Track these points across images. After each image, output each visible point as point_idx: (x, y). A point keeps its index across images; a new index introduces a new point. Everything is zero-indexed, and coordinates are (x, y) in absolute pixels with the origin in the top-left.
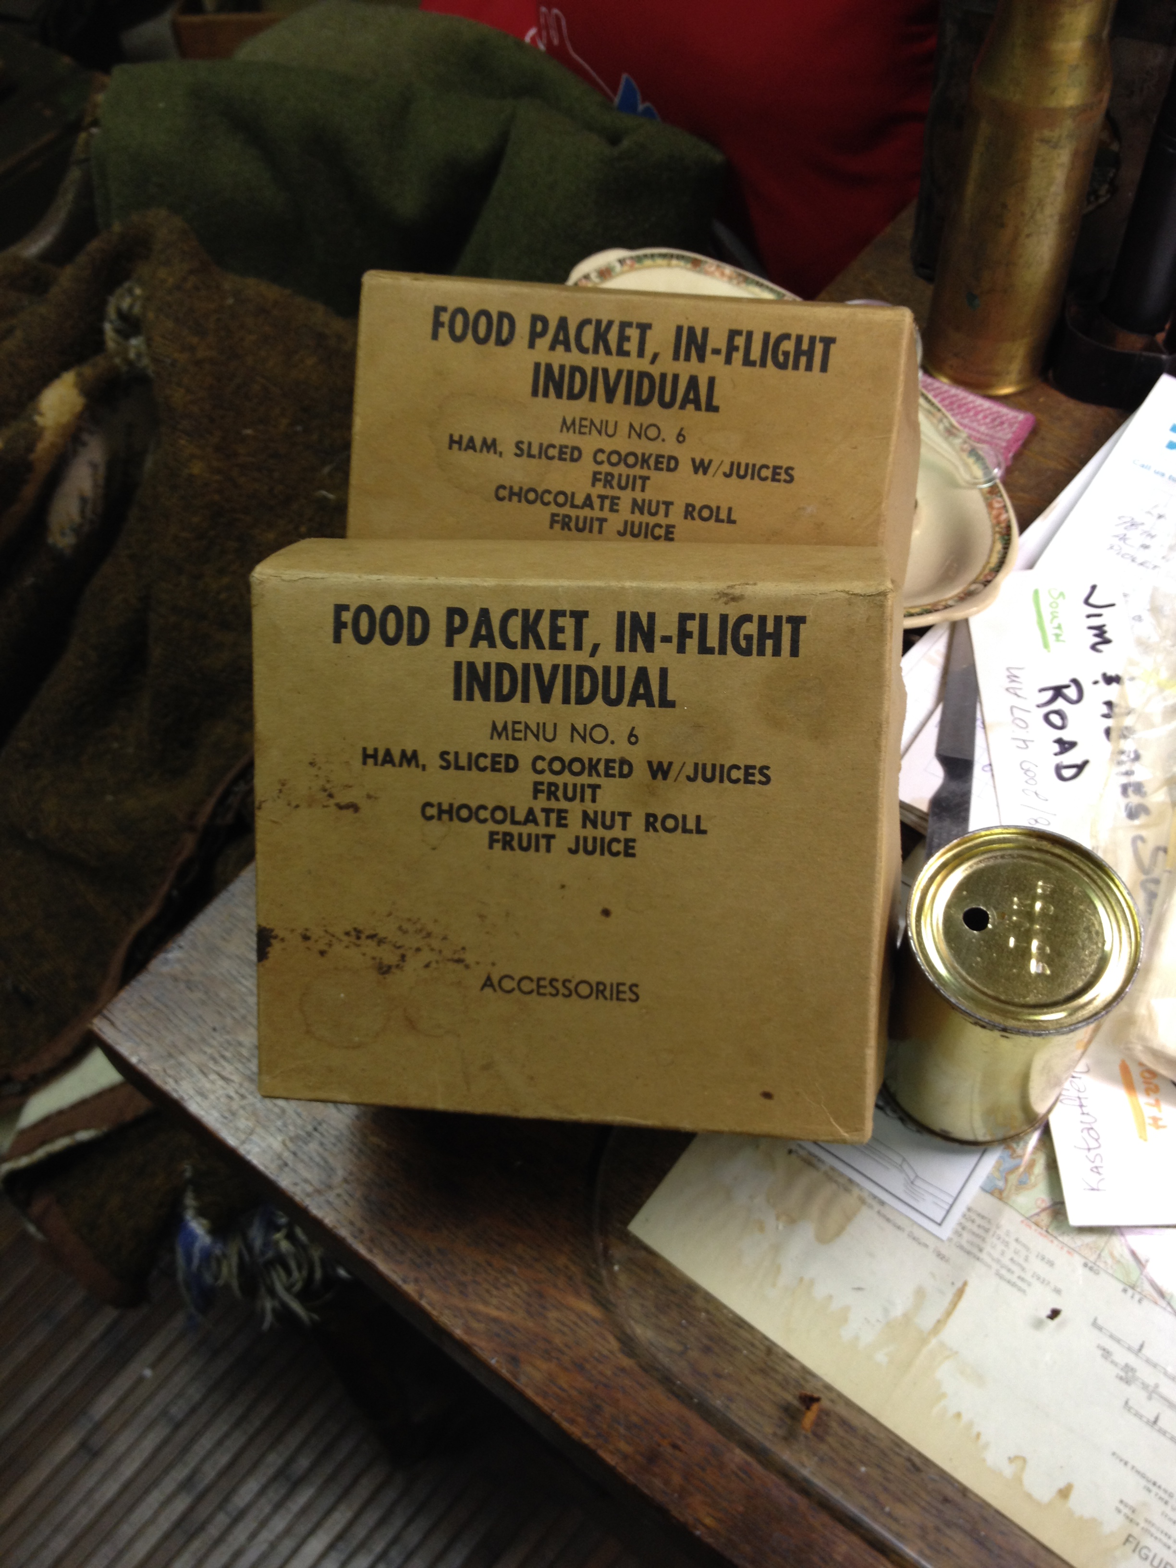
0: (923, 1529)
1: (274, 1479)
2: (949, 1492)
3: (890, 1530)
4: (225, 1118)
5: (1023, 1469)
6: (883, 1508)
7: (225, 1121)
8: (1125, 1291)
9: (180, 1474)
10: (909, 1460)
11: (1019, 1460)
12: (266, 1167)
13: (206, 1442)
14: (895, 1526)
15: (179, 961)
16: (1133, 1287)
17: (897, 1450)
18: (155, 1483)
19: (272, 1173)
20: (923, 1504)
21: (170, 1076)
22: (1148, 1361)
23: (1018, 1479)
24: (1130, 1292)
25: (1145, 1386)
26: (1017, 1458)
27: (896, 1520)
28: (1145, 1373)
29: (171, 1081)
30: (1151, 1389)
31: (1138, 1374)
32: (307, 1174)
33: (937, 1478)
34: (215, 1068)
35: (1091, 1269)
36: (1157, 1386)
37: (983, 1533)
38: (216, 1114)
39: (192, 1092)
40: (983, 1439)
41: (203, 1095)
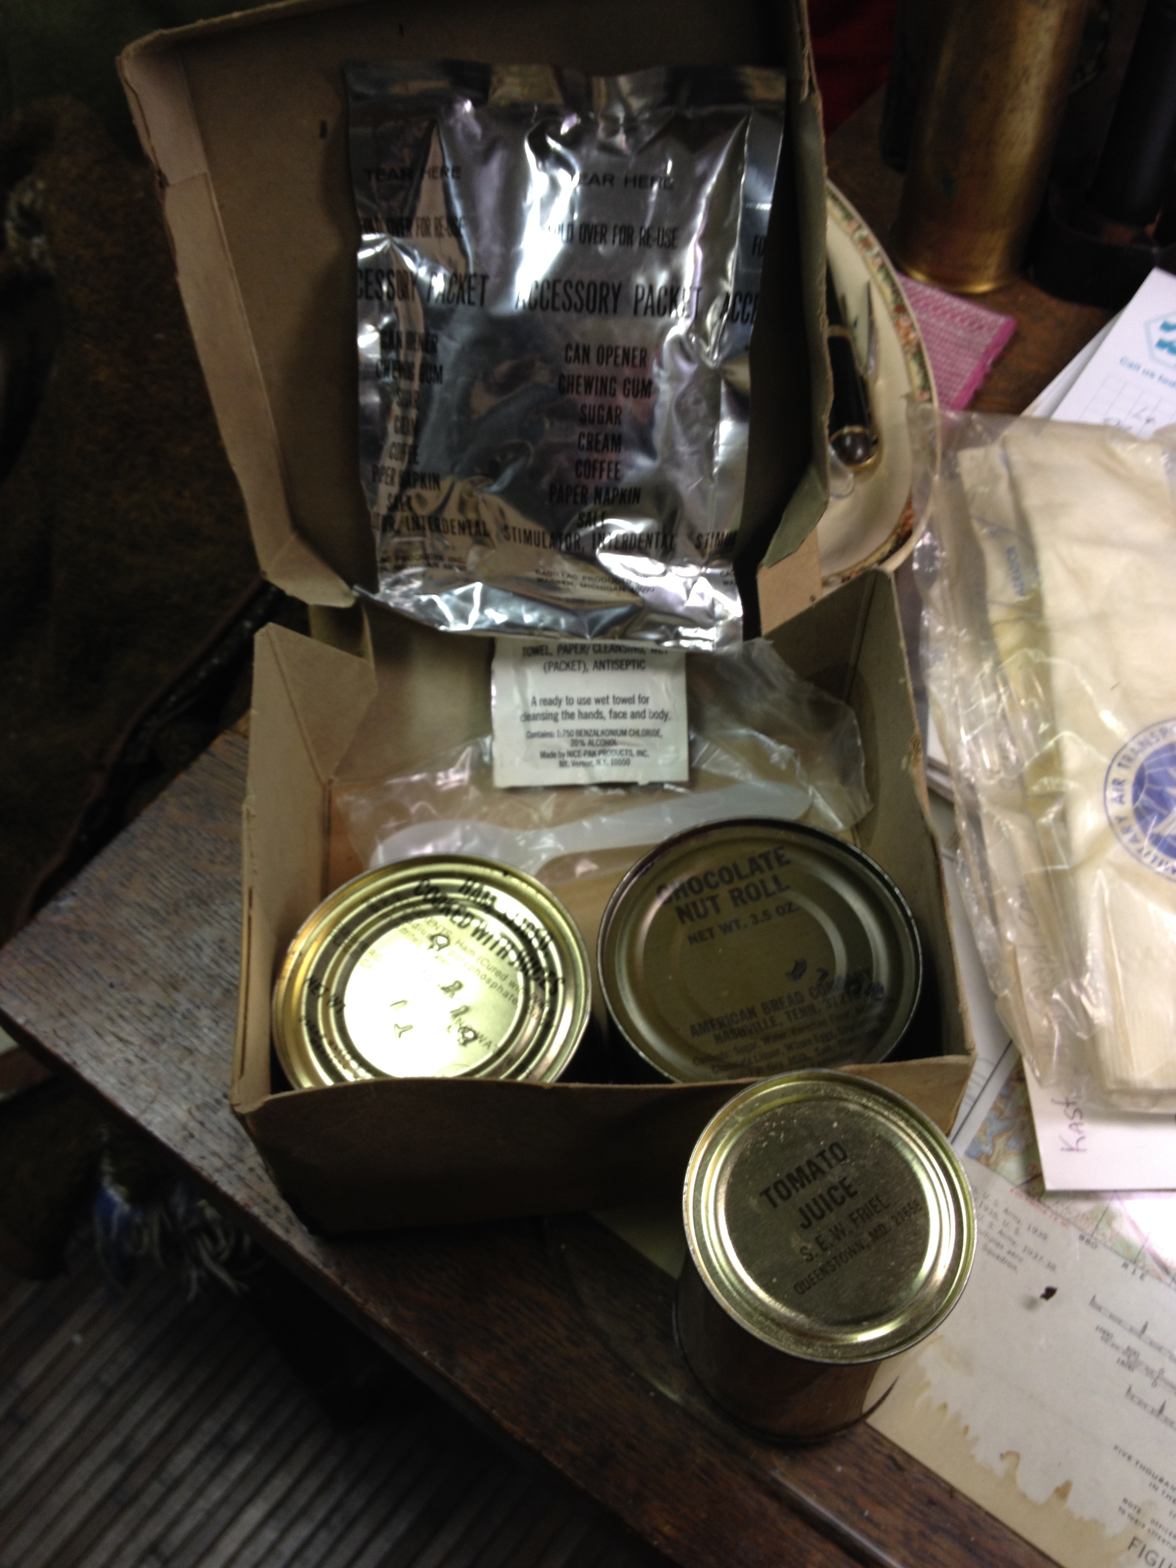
0: (906, 1534)
1: (209, 1447)
2: (935, 1492)
3: (869, 1537)
4: (123, 1084)
5: (1016, 1465)
6: (861, 1513)
7: (123, 1088)
8: (1125, 1266)
9: (112, 1442)
10: (891, 1458)
11: (1012, 1456)
12: (168, 1138)
13: (139, 1410)
14: (875, 1533)
15: (72, 909)
16: (1135, 1262)
17: (877, 1447)
18: (86, 1452)
19: (175, 1146)
20: (906, 1506)
21: (60, 1038)
22: (1152, 1343)
23: (1010, 1477)
24: (1131, 1267)
25: (1149, 1372)
26: (1009, 1453)
27: (877, 1525)
28: (1148, 1356)
29: (62, 1044)
30: (1155, 1375)
31: (1141, 1358)
32: (216, 1148)
33: (921, 1477)
34: (112, 1029)
35: (1088, 1242)
36: (1162, 1371)
37: (973, 1539)
38: (112, 1080)
39: (85, 1056)
40: (971, 1434)
41: (98, 1059)
